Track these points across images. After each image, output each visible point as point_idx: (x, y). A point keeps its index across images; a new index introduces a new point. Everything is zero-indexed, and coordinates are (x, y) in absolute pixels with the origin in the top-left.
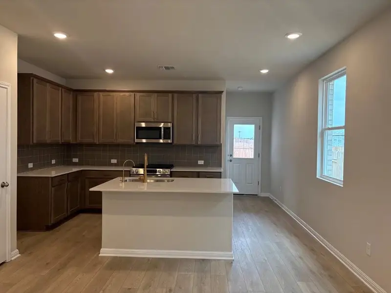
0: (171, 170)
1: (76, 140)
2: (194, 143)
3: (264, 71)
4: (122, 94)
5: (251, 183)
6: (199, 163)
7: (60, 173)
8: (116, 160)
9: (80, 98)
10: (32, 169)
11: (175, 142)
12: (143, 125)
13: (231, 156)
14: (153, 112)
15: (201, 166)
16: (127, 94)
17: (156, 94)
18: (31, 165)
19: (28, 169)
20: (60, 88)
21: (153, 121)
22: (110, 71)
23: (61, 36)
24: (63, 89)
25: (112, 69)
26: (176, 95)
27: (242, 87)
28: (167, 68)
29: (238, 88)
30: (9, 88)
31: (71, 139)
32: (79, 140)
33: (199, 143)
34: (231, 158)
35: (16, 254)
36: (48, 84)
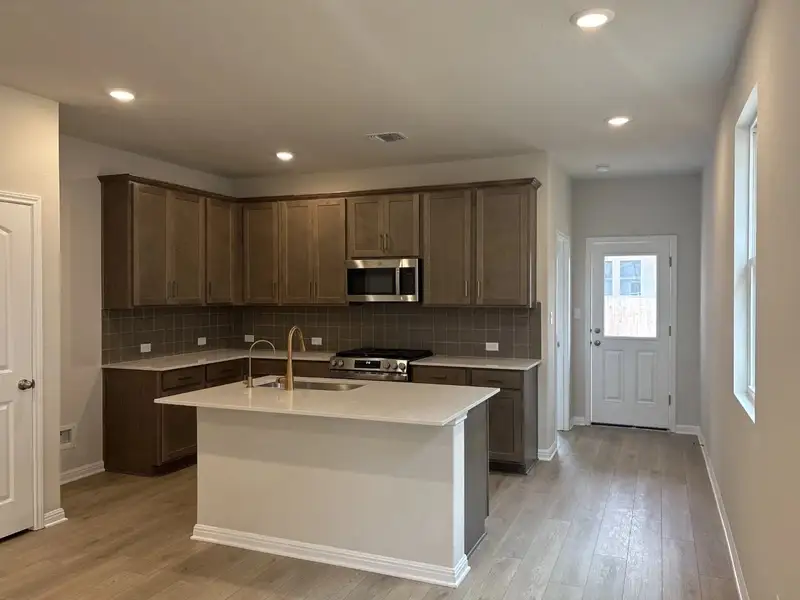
0: (412, 363)
1: (243, 300)
2: (467, 301)
3: (618, 122)
4: (324, 201)
5: (651, 400)
6: (488, 349)
7: (175, 365)
8: (321, 339)
9: (248, 214)
10: (147, 355)
11: (427, 301)
12: (360, 264)
13: (598, 331)
14: (381, 236)
15: (492, 354)
16: (333, 201)
17: (386, 199)
18: (145, 348)
19: (139, 355)
20: (202, 199)
21: (382, 255)
22: (285, 156)
23: (123, 96)
24: (208, 199)
25: (289, 151)
26: (427, 197)
27: (606, 167)
28: (388, 138)
29: (598, 167)
30: (38, 206)
31: (230, 296)
32: (249, 299)
33: (480, 302)
34: (597, 337)
35: (57, 517)
36: (169, 192)
